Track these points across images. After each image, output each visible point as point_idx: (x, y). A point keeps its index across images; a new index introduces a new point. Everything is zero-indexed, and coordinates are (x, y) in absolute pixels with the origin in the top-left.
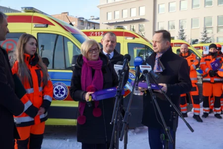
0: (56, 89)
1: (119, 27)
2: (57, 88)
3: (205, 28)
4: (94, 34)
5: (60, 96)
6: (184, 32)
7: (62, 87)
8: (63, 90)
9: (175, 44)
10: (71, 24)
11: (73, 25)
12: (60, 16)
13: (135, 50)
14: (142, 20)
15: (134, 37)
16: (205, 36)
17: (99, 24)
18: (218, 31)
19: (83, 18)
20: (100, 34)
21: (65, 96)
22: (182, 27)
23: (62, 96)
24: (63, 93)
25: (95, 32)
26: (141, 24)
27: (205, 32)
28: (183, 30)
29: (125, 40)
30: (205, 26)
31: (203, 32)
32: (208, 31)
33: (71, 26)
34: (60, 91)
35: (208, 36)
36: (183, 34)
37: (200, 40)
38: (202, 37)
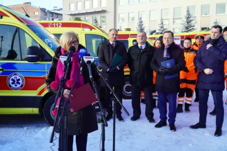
0: (12, 80)
1: (77, 18)
2: (14, 78)
3: (162, 20)
4: (52, 26)
5: (16, 86)
6: (143, 23)
7: (18, 77)
8: (19, 80)
9: (131, 35)
10: (27, 15)
11: (29, 17)
12: (23, 6)
13: (94, 41)
14: (103, 11)
15: (91, 28)
16: (162, 27)
17: (62, 15)
18: (174, 22)
19: (45, 9)
20: (59, 25)
21: (22, 86)
22: (141, 19)
23: (18, 86)
24: (19, 83)
25: (53, 24)
26: (103, 15)
27: (162, 23)
28: (142, 22)
29: (82, 31)
30: (162, 18)
31: (160, 23)
32: (165, 22)
33: (27, 18)
34: (16, 81)
35: (165, 27)
36: (142, 25)
37: (157, 31)
38: (159, 28)
